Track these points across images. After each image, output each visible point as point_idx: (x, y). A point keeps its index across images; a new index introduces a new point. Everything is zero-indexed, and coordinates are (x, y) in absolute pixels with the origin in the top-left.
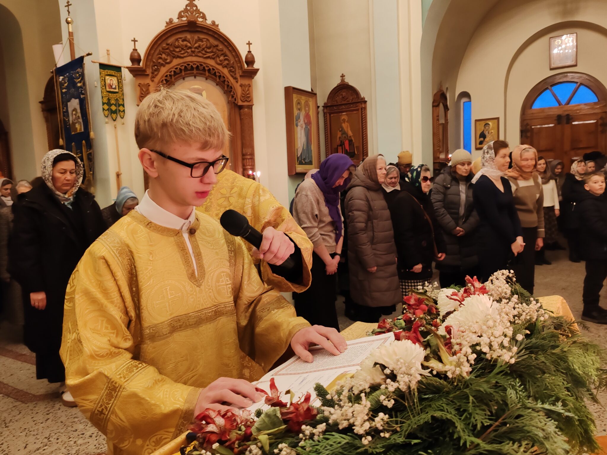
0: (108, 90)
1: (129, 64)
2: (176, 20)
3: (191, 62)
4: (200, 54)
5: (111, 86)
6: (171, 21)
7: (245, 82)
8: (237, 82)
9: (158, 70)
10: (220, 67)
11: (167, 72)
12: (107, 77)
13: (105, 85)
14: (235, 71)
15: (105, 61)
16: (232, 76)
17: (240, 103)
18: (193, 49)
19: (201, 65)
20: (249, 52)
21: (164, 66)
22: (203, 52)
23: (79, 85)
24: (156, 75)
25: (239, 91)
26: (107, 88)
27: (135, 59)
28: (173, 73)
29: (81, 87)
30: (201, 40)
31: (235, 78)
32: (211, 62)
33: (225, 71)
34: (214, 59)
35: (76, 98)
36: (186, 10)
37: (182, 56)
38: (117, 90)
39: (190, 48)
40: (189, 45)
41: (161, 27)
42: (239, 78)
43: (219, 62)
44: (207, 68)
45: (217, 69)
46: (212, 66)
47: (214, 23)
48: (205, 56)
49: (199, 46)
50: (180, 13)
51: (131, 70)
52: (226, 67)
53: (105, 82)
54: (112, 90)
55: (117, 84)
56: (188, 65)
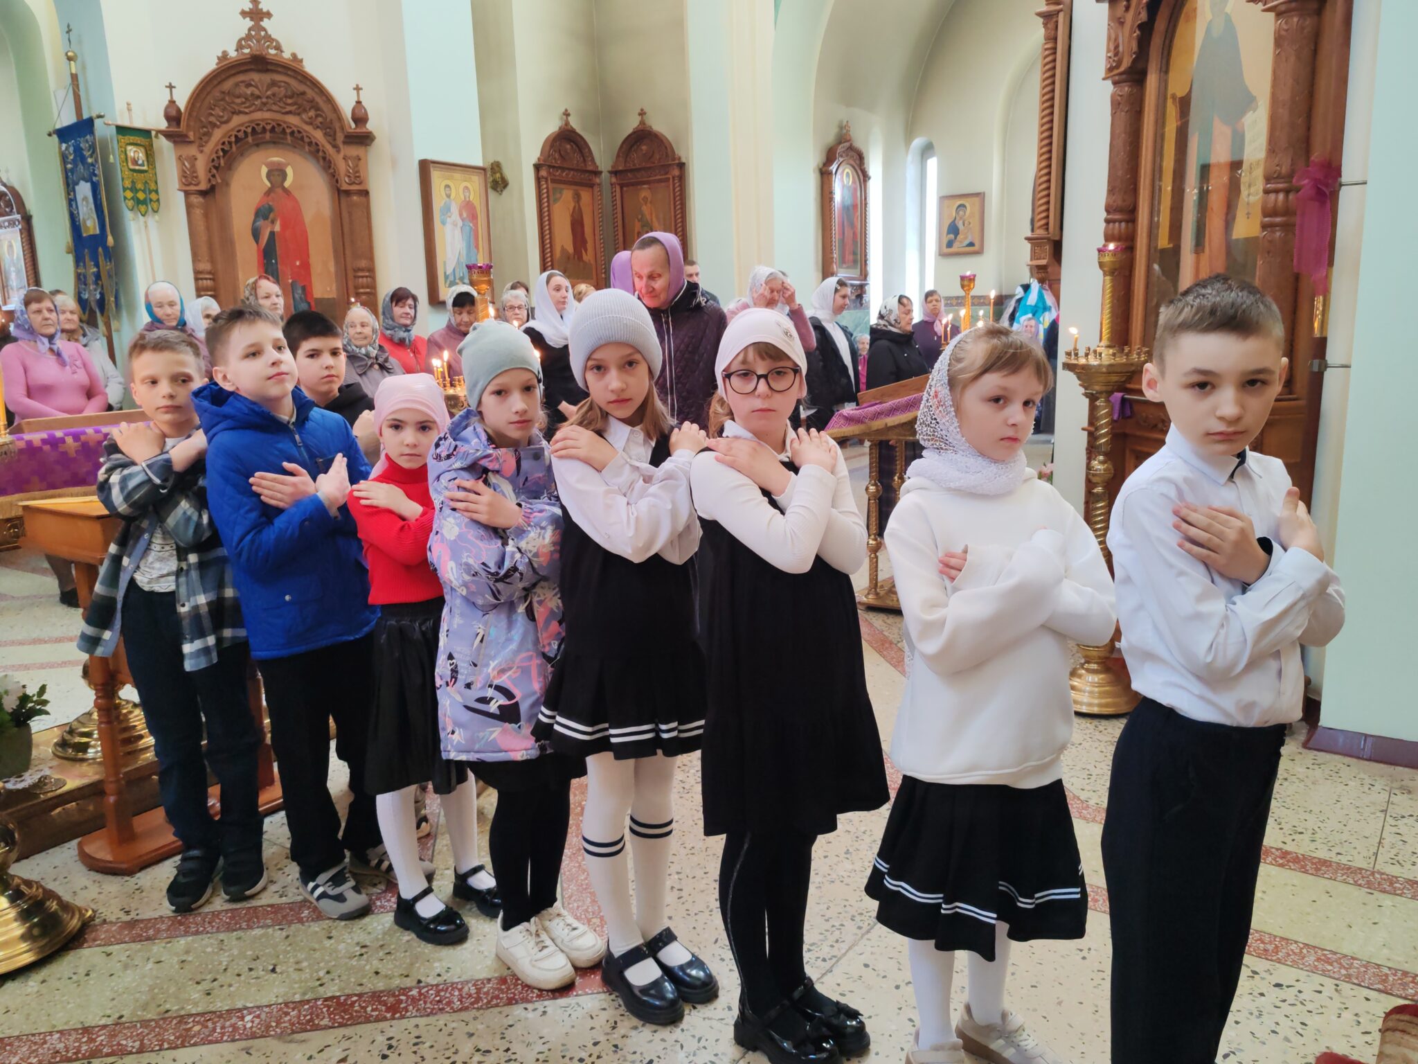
0: (131, 167)
1: (163, 125)
2: (233, 54)
3: (263, 120)
4: (275, 108)
5: (135, 162)
6: (225, 54)
7: (353, 151)
8: (338, 151)
9: (208, 134)
10: (308, 128)
11: (223, 137)
12: (129, 148)
13: (127, 159)
14: (335, 133)
15: (126, 123)
16: (330, 143)
17: (345, 187)
18: (264, 100)
19: (279, 125)
20: (359, 102)
21: (218, 127)
22: (282, 104)
23: (90, 160)
24: (206, 142)
25: (342, 167)
26: (130, 164)
27: (173, 116)
28: (233, 139)
29: (92, 165)
30: (274, 84)
31: (335, 146)
32: (293, 120)
33: (318, 135)
34: (299, 114)
35: (87, 181)
36: (248, 37)
37: (247, 110)
38: (145, 168)
39: (259, 97)
40: (257, 92)
41: (210, 65)
42: (341, 146)
43: (308, 120)
44: (288, 131)
45: (306, 132)
46: (295, 126)
47: (294, 55)
48: (284, 111)
49: (274, 95)
50: (240, 41)
51: (168, 135)
52: (318, 127)
53: (126, 154)
54: (137, 168)
55: (144, 158)
56: (258, 125)
